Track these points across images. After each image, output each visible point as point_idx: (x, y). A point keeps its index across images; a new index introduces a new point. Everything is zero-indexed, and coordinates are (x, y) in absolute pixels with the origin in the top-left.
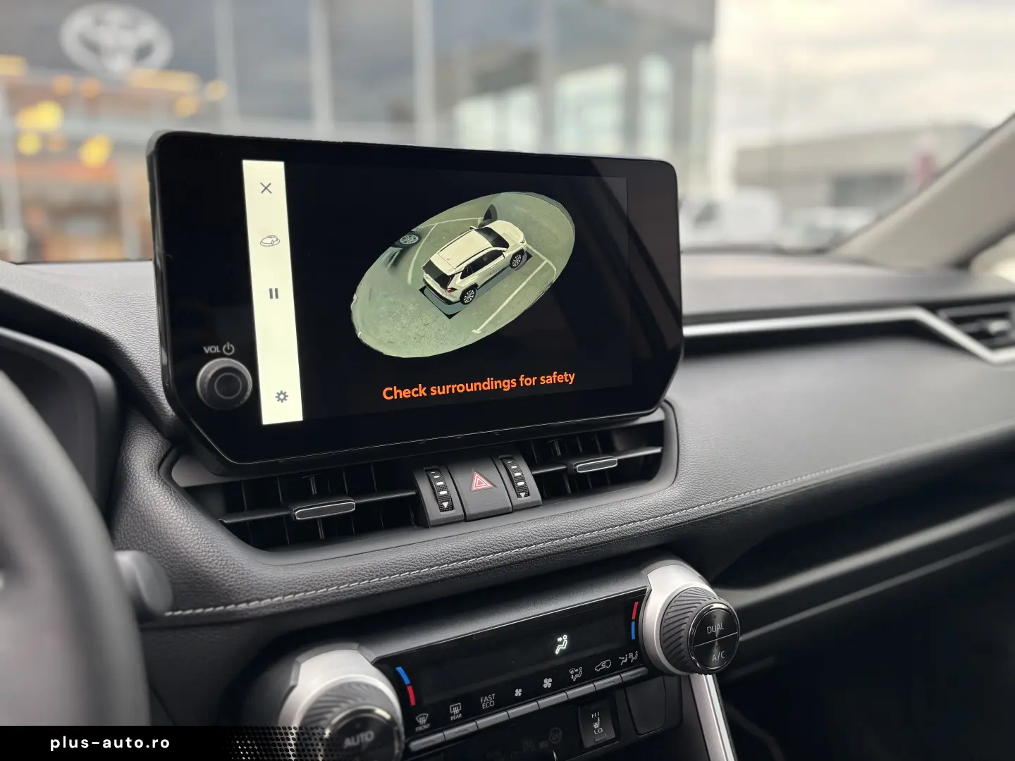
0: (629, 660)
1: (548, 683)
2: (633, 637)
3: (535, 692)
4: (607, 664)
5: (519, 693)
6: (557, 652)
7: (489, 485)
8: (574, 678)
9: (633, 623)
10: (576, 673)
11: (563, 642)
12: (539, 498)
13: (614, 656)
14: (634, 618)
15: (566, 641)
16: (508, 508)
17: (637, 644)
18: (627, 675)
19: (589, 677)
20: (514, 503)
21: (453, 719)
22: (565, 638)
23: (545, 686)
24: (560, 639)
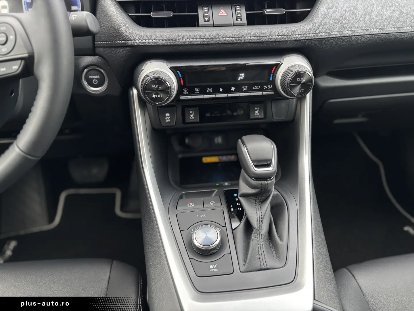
0: (268, 88)
1: (233, 89)
2: (271, 80)
3: (227, 90)
4: (258, 87)
5: (221, 90)
6: (239, 79)
7: (226, 14)
9: (272, 75)
11: (242, 76)
13: (261, 85)
17: (273, 82)
18: (265, 93)
19: (250, 90)
20: (234, 23)
21: (196, 93)
22: (243, 75)
23: (232, 90)
24: (241, 75)
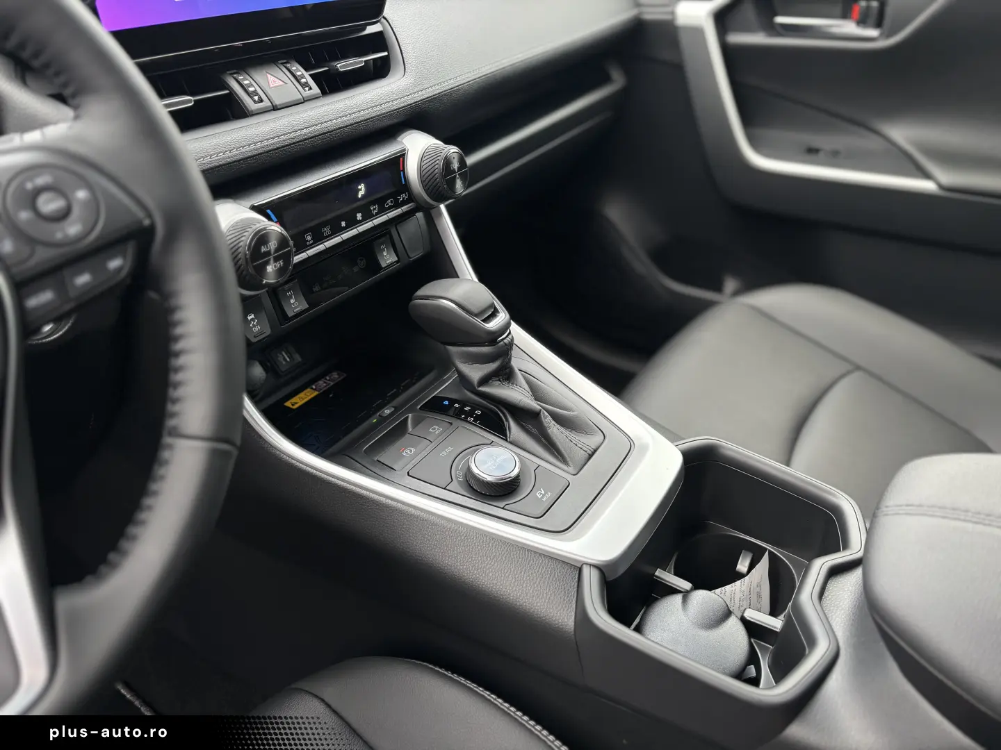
0: (403, 198)
1: (359, 216)
2: (403, 183)
3: (353, 223)
4: (391, 202)
5: (343, 224)
6: (360, 196)
7: (282, 83)
8: (374, 212)
9: (402, 173)
10: (374, 209)
11: (362, 190)
12: (319, 91)
13: (394, 195)
14: (401, 168)
15: (363, 189)
16: (300, 99)
17: (406, 187)
18: (405, 208)
19: (382, 211)
20: (304, 96)
21: (308, 243)
22: (362, 185)
23: (358, 219)
24: (360, 187)
